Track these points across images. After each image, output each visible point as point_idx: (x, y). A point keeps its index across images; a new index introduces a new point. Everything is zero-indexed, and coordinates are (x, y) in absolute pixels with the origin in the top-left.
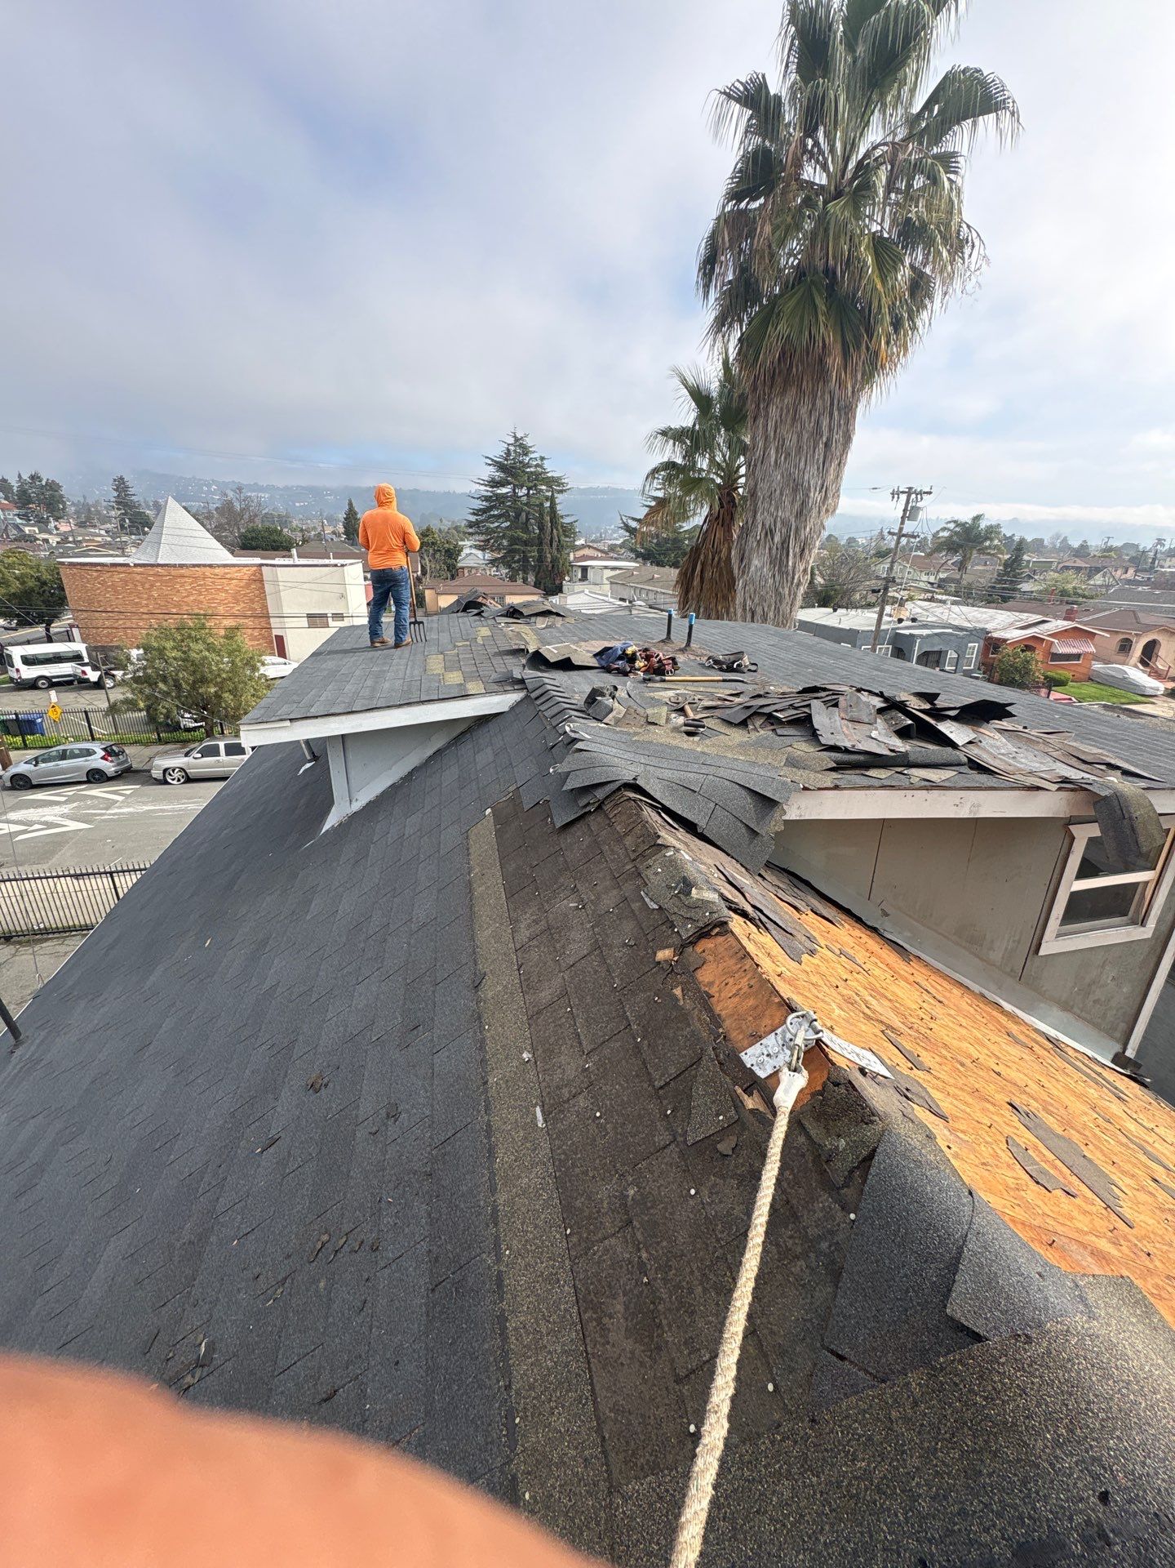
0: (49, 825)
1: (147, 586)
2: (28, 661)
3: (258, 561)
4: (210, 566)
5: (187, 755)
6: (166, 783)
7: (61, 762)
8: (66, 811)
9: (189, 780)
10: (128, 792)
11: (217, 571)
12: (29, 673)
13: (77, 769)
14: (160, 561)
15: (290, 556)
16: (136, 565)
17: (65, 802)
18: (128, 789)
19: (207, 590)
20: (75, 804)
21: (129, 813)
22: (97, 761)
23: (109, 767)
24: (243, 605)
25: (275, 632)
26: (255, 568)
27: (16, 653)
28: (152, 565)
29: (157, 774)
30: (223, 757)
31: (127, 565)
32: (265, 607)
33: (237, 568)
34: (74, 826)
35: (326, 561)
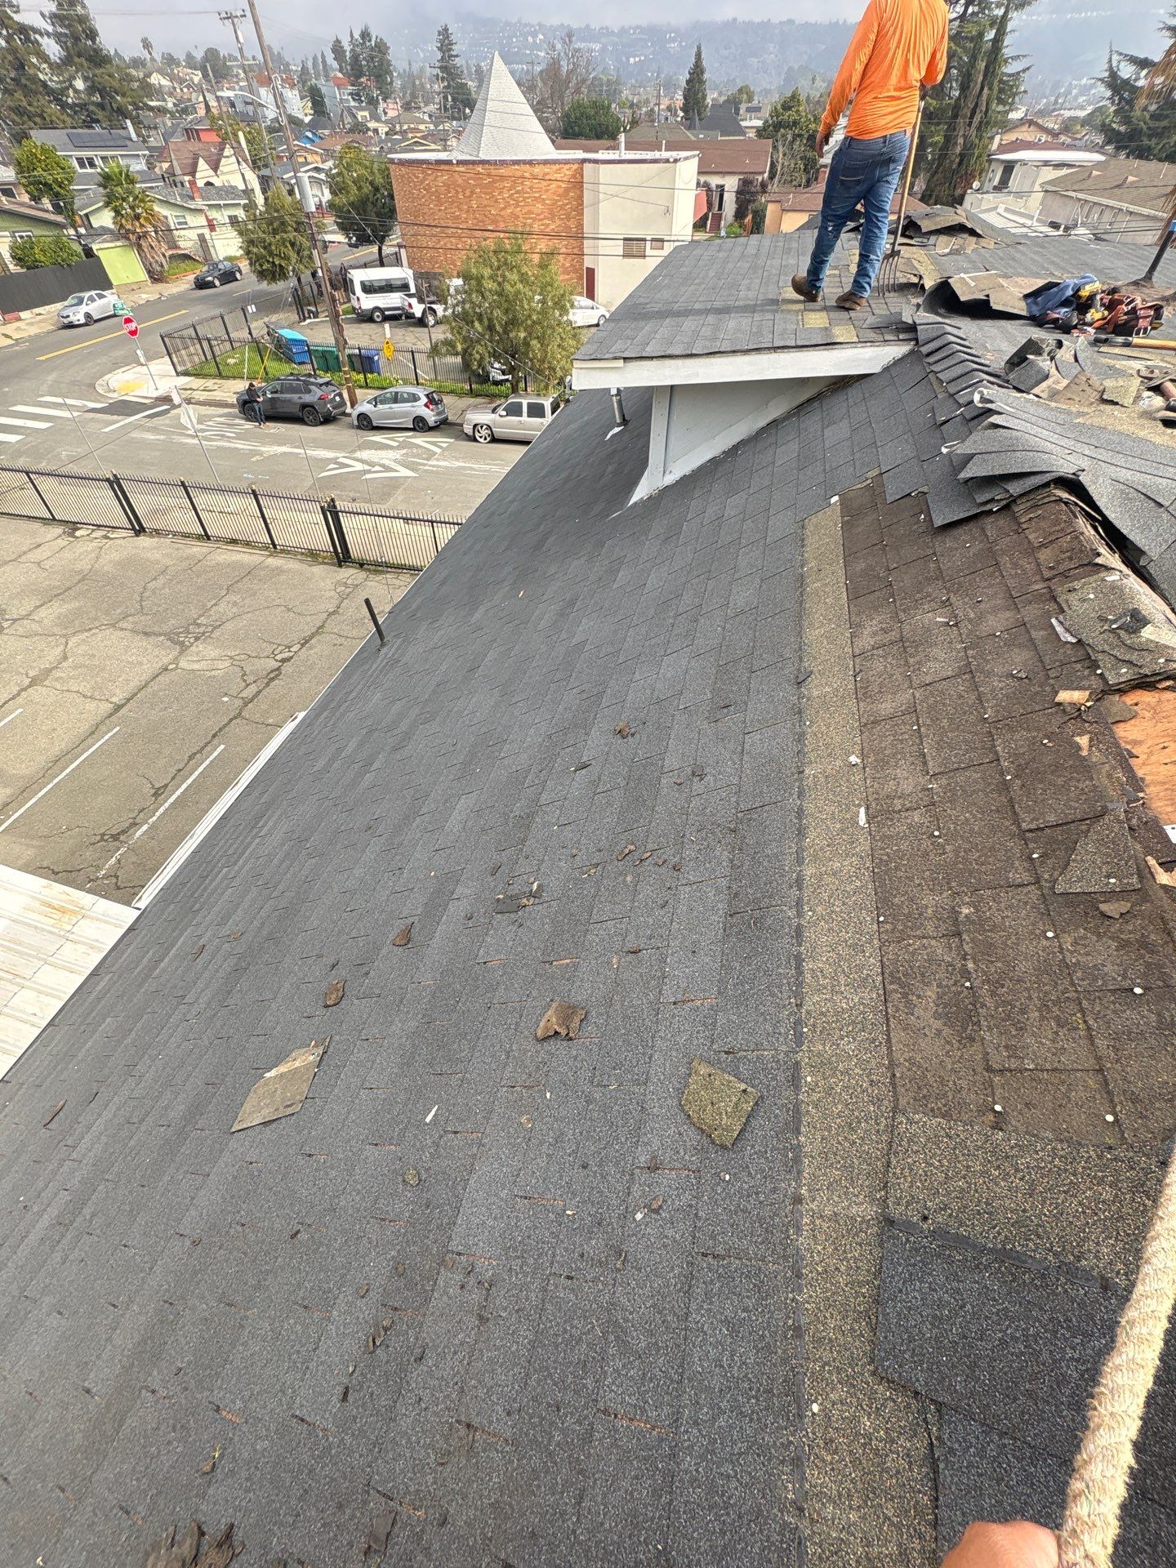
0: (388, 469)
1: (468, 193)
2: (369, 289)
3: (580, 154)
4: (530, 163)
5: (494, 411)
6: (475, 440)
7: (393, 406)
8: (398, 456)
9: (494, 440)
10: (444, 445)
11: (537, 170)
12: (368, 302)
13: (405, 415)
14: (483, 156)
15: (615, 148)
16: (460, 163)
17: (398, 448)
18: (444, 441)
19: (525, 198)
20: (404, 451)
21: (446, 468)
22: (421, 409)
23: (431, 417)
24: (558, 222)
25: (588, 262)
26: (576, 166)
27: (358, 276)
28: (474, 163)
29: (468, 429)
30: (525, 418)
31: (449, 162)
32: (580, 226)
33: (557, 166)
34: (404, 472)
35: (656, 155)
